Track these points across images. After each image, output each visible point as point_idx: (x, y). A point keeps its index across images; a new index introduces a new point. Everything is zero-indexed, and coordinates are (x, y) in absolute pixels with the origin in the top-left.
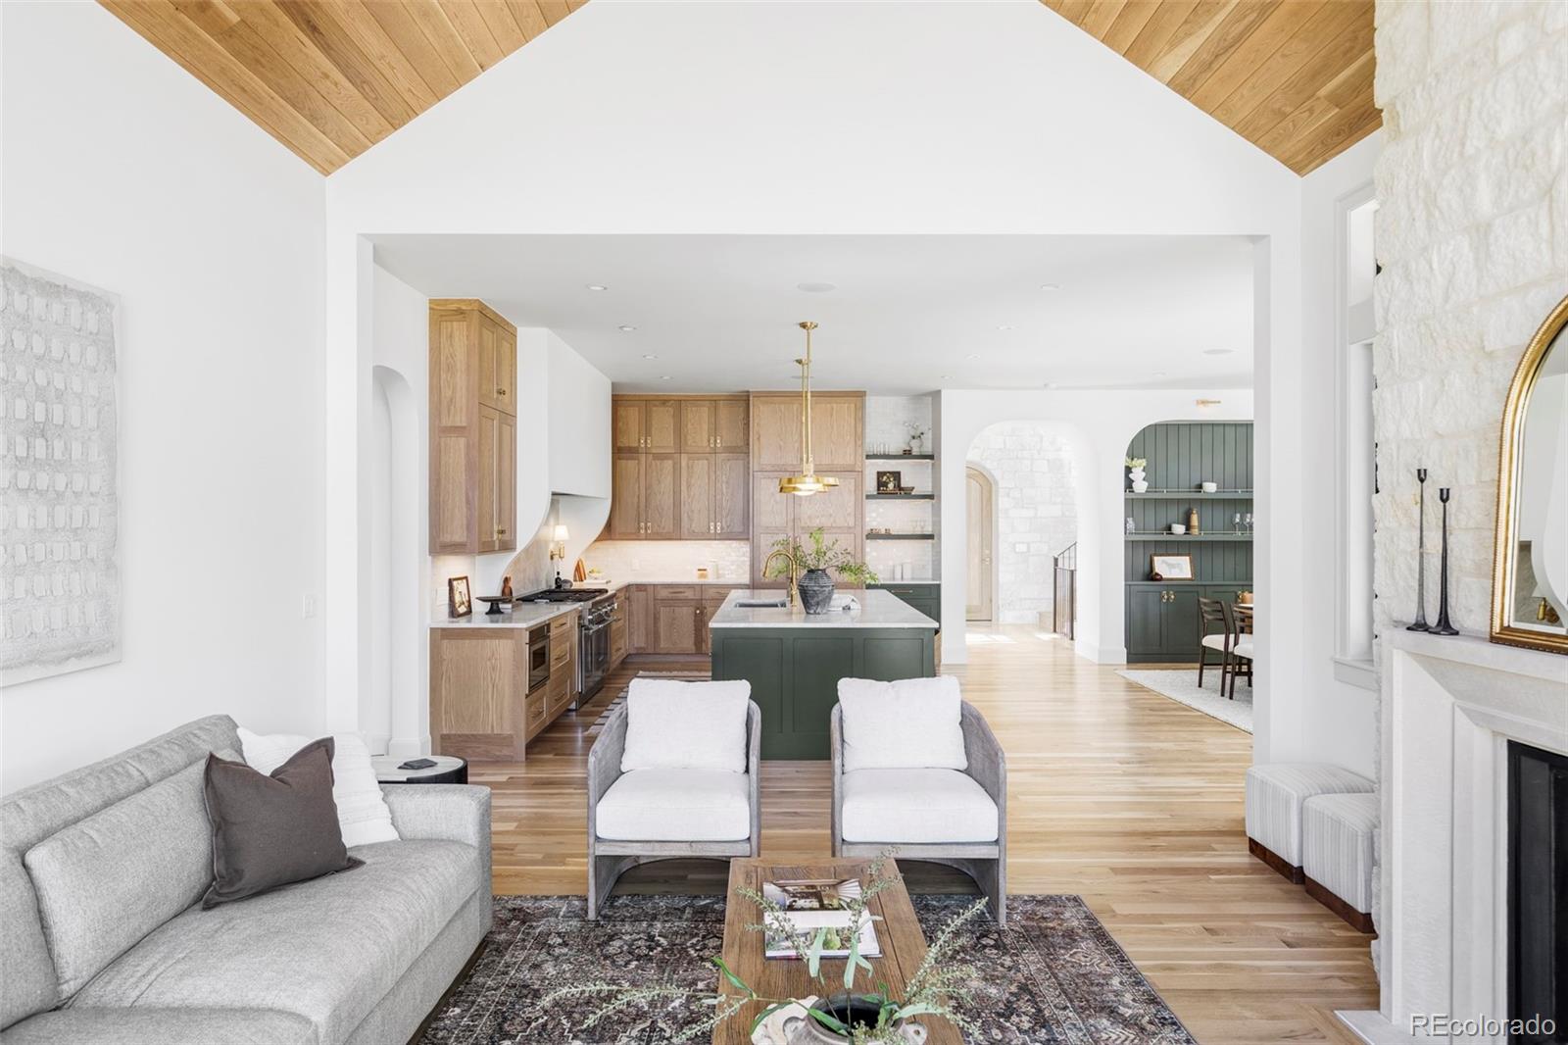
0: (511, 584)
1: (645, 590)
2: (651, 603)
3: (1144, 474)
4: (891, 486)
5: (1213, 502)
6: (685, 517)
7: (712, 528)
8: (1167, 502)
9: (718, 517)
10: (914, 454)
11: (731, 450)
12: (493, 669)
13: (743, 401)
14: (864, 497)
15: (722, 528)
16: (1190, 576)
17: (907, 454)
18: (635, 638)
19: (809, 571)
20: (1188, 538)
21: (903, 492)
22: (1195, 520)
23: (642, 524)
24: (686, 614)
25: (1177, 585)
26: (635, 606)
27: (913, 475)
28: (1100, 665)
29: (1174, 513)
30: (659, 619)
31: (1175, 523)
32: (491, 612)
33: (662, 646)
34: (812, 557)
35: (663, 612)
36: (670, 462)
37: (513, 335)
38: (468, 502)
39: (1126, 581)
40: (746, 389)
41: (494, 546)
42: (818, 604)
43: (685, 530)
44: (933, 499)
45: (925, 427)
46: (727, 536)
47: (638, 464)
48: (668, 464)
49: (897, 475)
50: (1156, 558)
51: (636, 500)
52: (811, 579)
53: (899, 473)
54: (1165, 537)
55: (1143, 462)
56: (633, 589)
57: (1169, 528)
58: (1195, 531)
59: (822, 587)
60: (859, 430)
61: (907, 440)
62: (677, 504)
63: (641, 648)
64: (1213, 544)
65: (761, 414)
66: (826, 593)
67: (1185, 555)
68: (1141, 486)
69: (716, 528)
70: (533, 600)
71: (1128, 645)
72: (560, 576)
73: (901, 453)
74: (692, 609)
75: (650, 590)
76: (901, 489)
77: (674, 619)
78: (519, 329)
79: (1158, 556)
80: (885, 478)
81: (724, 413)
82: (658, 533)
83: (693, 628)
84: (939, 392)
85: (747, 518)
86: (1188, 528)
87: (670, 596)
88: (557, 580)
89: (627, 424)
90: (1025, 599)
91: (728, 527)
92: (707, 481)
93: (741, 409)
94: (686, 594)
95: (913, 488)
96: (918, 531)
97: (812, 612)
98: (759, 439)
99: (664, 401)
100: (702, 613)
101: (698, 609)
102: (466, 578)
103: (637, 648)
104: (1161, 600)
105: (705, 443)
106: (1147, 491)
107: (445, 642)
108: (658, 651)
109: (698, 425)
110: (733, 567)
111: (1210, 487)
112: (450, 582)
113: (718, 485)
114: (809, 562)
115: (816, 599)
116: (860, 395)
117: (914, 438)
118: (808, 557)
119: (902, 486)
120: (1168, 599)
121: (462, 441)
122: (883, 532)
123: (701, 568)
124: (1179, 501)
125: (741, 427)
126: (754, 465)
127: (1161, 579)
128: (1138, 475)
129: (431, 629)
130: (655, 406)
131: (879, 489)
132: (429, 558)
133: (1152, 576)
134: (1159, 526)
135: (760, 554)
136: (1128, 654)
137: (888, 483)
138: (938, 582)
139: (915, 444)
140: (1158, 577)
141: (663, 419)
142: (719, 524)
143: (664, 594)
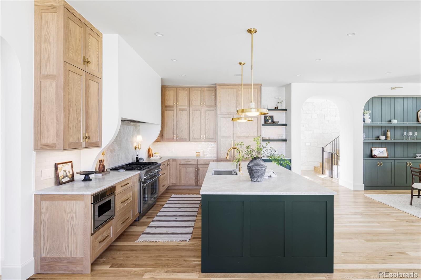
0: (105, 163)
1: (176, 161)
2: (178, 166)
3: (369, 116)
4: (270, 121)
5: (395, 127)
6: (191, 132)
7: (202, 137)
8: (377, 127)
9: (204, 132)
10: (279, 109)
11: (209, 107)
12: (72, 219)
13: (214, 88)
14: (261, 125)
15: (205, 137)
16: (386, 156)
17: (276, 109)
18: (172, 180)
19: (253, 159)
20: (386, 141)
21: (274, 123)
22: (389, 134)
23: (175, 135)
24: (191, 170)
25: (382, 159)
26: (171, 167)
27: (279, 117)
28: (354, 191)
29: (379, 132)
30: (181, 172)
31: (380, 135)
32: (85, 180)
33: (182, 183)
34: (256, 151)
35: (183, 169)
36: (186, 112)
37: (99, 36)
38: (57, 120)
39: (364, 158)
40: (215, 83)
41: (81, 145)
42: (258, 176)
43: (191, 138)
44: (287, 126)
45: (283, 98)
46: (208, 140)
47: (173, 112)
48: (185, 112)
49: (272, 117)
50: (373, 149)
51: (172, 126)
52: (255, 163)
53: (273, 116)
54: (378, 141)
55: (370, 112)
56: (171, 161)
57: (378, 137)
58: (389, 139)
59: (261, 167)
60: (259, 99)
61: (276, 104)
62: (189, 128)
63: (174, 184)
64: (395, 144)
65: (221, 92)
66: (263, 170)
67: (384, 148)
68: (368, 121)
69: (203, 137)
70: (117, 170)
71: (365, 183)
72: (138, 157)
73: (274, 108)
74: (194, 169)
75: (178, 161)
76: (273, 122)
77: (187, 172)
78: (103, 35)
79: (373, 148)
80: (267, 118)
81: (206, 92)
82: (180, 139)
83: (194, 176)
84: (290, 84)
85: (216, 133)
86: (386, 137)
87: (185, 163)
88: (137, 158)
89: (169, 97)
90: (310, 162)
91: (208, 136)
92: (200, 119)
93: (213, 91)
94: (191, 163)
95: (279, 122)
96: (280, 138)
97: (255, 180)
98: (220, 102)
99: (183, 88)
100: (198, 170)
101: (196, 168)
102: (71, 162)
103: (172, 184)
104: (377, 165)
105: (199, 104)
106: (370, 123)
107: (43, 202)
108: (180, 184)
109: (197, 97)
110: (210, 152)
111: (395, 122)
112: (56, 165)
113: (204, 120)
114: (254, 154)
115: (257, 174)
116: (260, 85)
117: (278, 103)
118: (254, 151)
119: (274, 121)
120: (380, 165)
121: (54, 84)
122: (267, 138)
123: (198, 152)
124: (381, 127)
125: (213, 98)
126: (218, 112)
127: (376, 157)
128: (367, 117)
129: (35, 195)
130: (180, 90)
131: (265, 122)
132: (34, 153)
133: (372, 156)
134: (374, 137)
135: (220, 147)
136: (365, 186)
137: (269, 120)
138: (290, 158)
139: (279, 105)
140: (375, 156)
141: (183, 95)
142: (204, 135)
143: (183, 162)
